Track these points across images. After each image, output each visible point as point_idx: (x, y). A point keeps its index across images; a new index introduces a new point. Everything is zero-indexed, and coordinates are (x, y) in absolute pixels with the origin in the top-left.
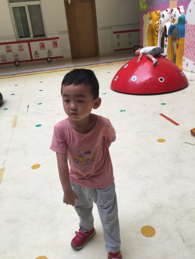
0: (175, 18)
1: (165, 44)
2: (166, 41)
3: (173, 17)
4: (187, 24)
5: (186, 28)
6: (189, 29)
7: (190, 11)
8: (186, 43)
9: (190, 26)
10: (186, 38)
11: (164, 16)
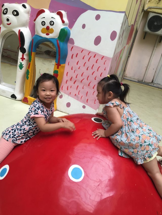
0: (51, 27)
1: (19, 63)
2: (23, 59)
3: (47, 24)
4: (74, 45)
5: (71, 51)
6: (77, 54)
7: (84, 26)
8: (68, 73)
9: (81, 51)
10: (68, 65)
11: (17, 14)
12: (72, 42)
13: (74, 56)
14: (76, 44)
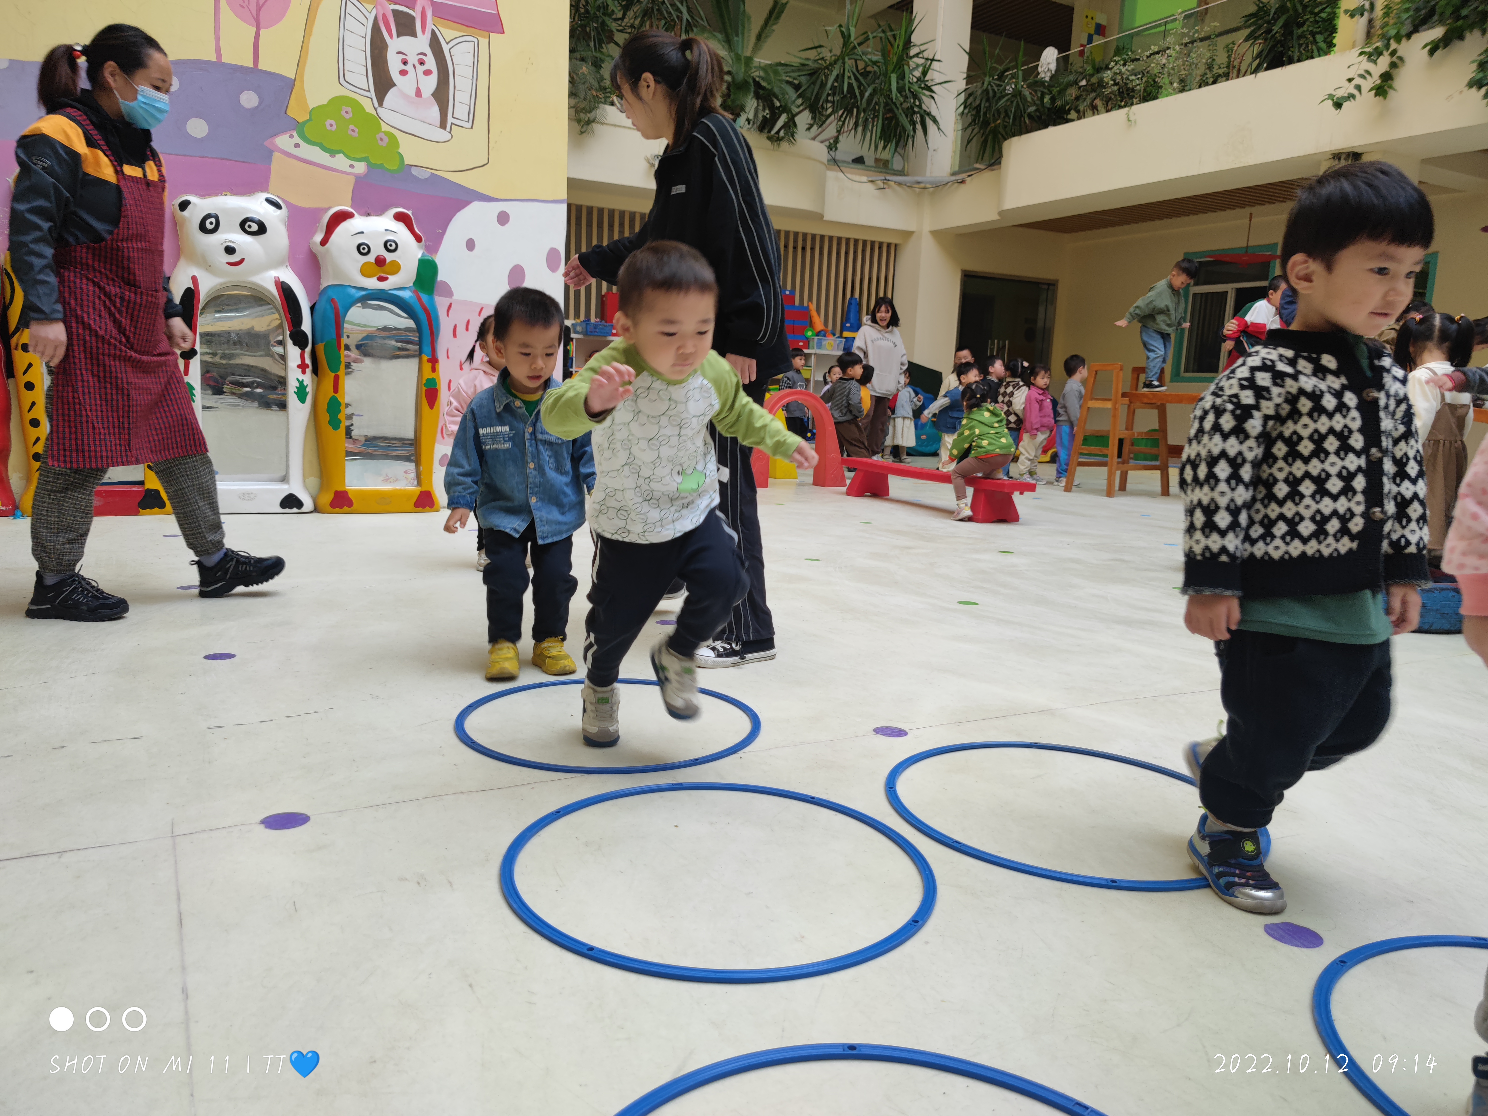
1: (293, 384)
2: (303, 367)
4: (454, 297)
5: (448, 315)
6: (468, 322)
7: (471, 245)
8: (450, 381)
9: (479, 310)
10: (448, 357)
11: (262, 229)
12: (448, 292)
13: (461, 329)
14: (458, 294)
